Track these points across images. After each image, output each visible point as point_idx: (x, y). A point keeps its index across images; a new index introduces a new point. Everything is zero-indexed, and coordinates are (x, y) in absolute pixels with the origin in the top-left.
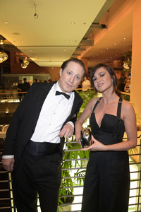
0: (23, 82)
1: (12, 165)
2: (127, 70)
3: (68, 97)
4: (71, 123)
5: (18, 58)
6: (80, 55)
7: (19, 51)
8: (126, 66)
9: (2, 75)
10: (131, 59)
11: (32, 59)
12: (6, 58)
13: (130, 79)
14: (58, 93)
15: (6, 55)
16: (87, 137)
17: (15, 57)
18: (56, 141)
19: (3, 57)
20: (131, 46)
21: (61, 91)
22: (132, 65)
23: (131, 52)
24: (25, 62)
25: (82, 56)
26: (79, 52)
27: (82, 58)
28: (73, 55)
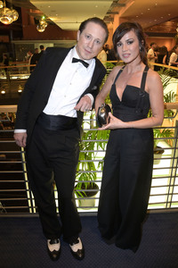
0: (40, 51)
1: (25, 141)
3: (86, 65)
4: (90, 96)
5: (32, 17)
6: (117, 13)
7: (34, 8)
9: (13, 42)
11: (52, 19)
12: (16, 18)
14: (75, 60)
15: (16, 13)
16: (103, 115)
17: (29, 16)
18: (73, 114)
19: (12, 16)
21: (78, 58)
24: (42, 23)
25: (120, 15)
26: (116, 9)
27: (120, 18)
28: (108, 13)
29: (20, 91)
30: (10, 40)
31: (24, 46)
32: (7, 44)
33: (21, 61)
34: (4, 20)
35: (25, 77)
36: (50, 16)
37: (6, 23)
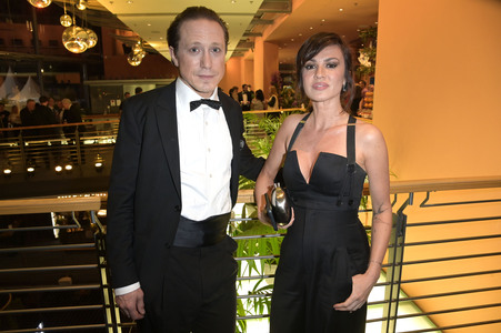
2: (366, 69)
3: (216, 105)
5: (120, 43)
6: (261, 35)
7: (123, 27)
8: (364, 61)
9: (86, 82)
10: (375, 45)
11: (154, 45)
12: (92, 43)
13: (372, 90)
14: (194, 105)
15: (92, 35)
17: (114, 41)
19: (86, 40)
20: (376, 16)
21: (198, 97)
22: (378, 59)
23: (376, 29)
24: (136, 51)
25: (265, 37)
26: (258, 29)
27: (266, 42)
28: (245, 35)
29: (98, 165)
30: (82, 80)
31: (105, 89)
32: (76, 86)
33: (100, 114)
34: (72, 45)
35: (107, 140)
36: (151, 39)
37: (75, 50)
